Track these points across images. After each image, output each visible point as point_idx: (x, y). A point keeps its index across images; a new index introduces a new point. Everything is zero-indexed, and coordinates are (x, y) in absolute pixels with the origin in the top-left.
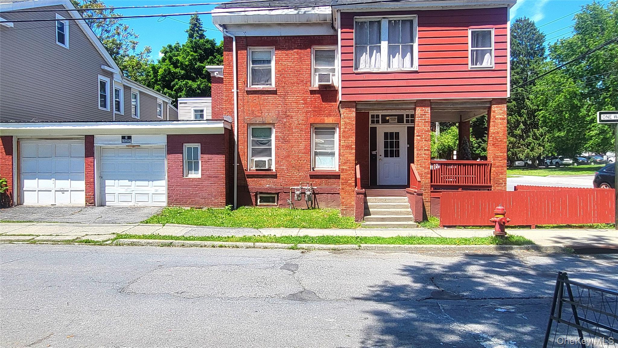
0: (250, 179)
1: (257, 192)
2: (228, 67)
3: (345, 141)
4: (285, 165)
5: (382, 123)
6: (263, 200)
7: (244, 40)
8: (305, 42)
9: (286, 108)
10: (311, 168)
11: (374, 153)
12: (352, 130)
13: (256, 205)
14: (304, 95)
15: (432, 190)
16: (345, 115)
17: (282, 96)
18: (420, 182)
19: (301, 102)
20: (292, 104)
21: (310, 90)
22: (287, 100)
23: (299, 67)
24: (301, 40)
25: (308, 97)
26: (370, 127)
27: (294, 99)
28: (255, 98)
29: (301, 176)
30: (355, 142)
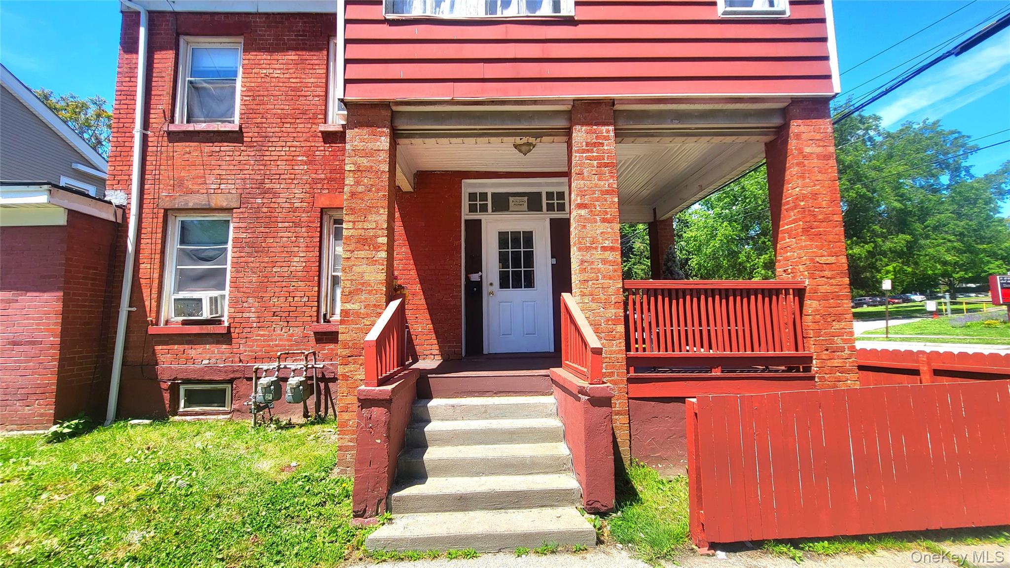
0: (160, 347)
1: (176, 379)
2: (127, 79)
3: (354, 222)
4: (253, 310)
5: (492, 212)
6: (193, 398)
7: (171, 19)
8: (314, 27)
9: (262, 172)
10: (318, 316)
11: (475, 277)
12: (378, 190)
13: (175, 413)
14: (309, 144)
15: (632, 374)
16: (356, 143)
17: (255, 144)
18: (597, 352)
19: (300, 158)
20: (279, 163)
21: (322, 132)
22: (267, 153)
23: (298, 80)
24: (305, 22)
25: (318, 147)
26: (466, 221)
27: (283, 153)
28: (188, 150)
29: (292, 335)
30: (385, 226)
